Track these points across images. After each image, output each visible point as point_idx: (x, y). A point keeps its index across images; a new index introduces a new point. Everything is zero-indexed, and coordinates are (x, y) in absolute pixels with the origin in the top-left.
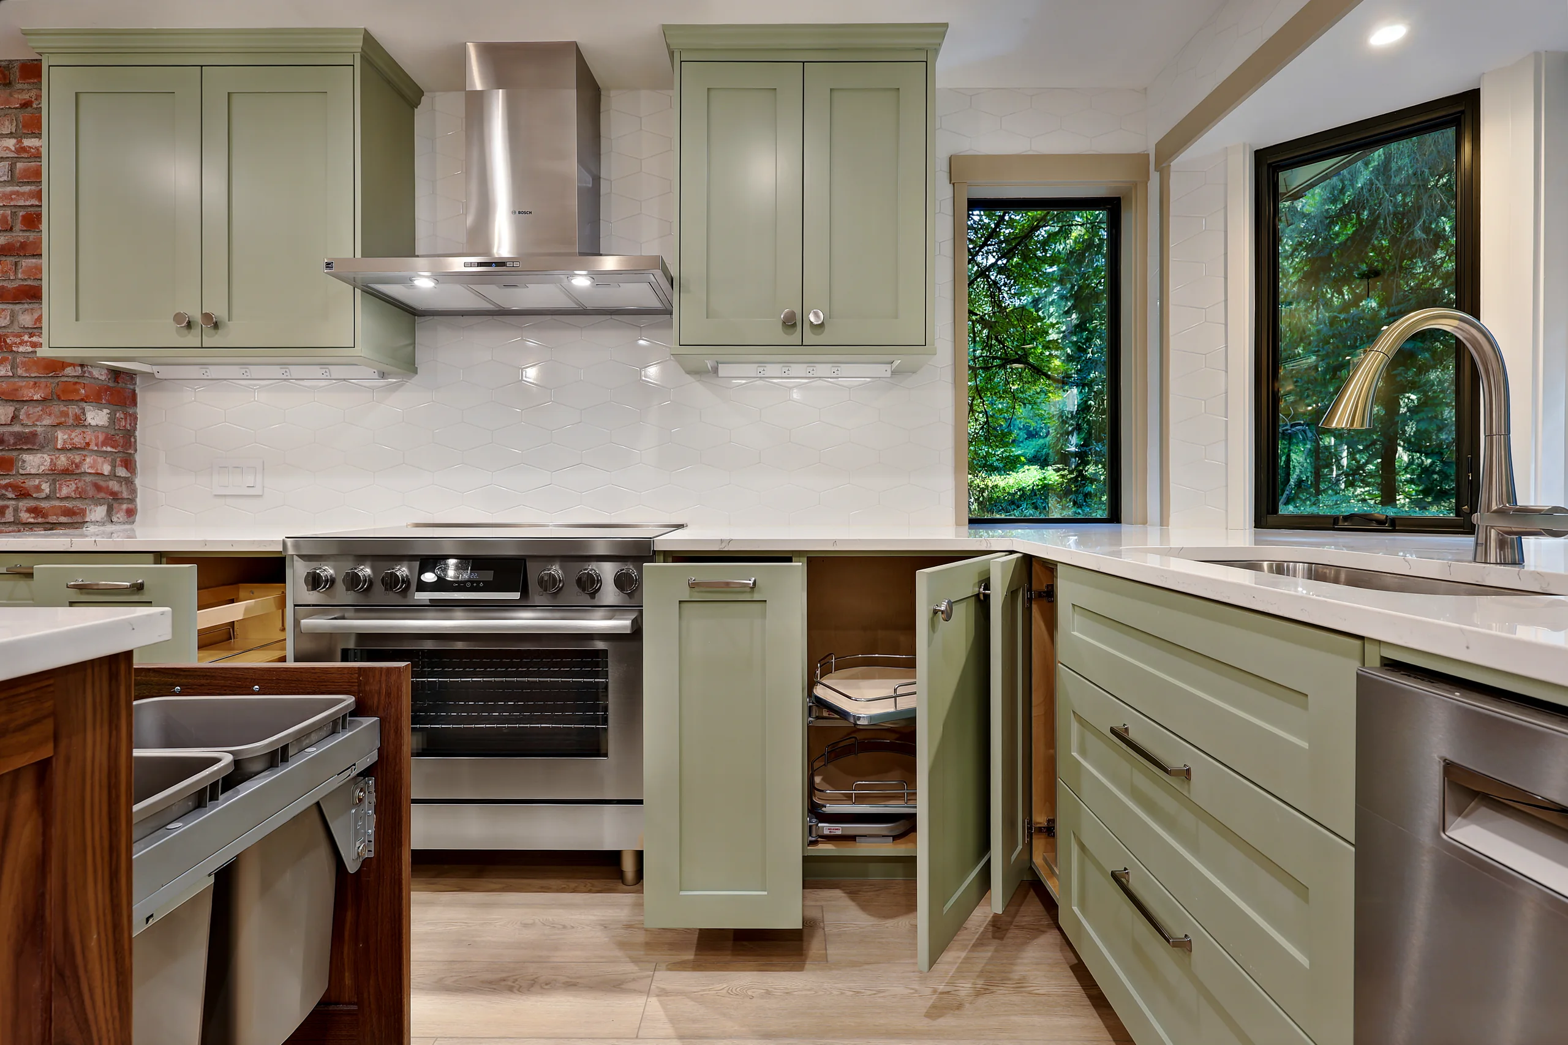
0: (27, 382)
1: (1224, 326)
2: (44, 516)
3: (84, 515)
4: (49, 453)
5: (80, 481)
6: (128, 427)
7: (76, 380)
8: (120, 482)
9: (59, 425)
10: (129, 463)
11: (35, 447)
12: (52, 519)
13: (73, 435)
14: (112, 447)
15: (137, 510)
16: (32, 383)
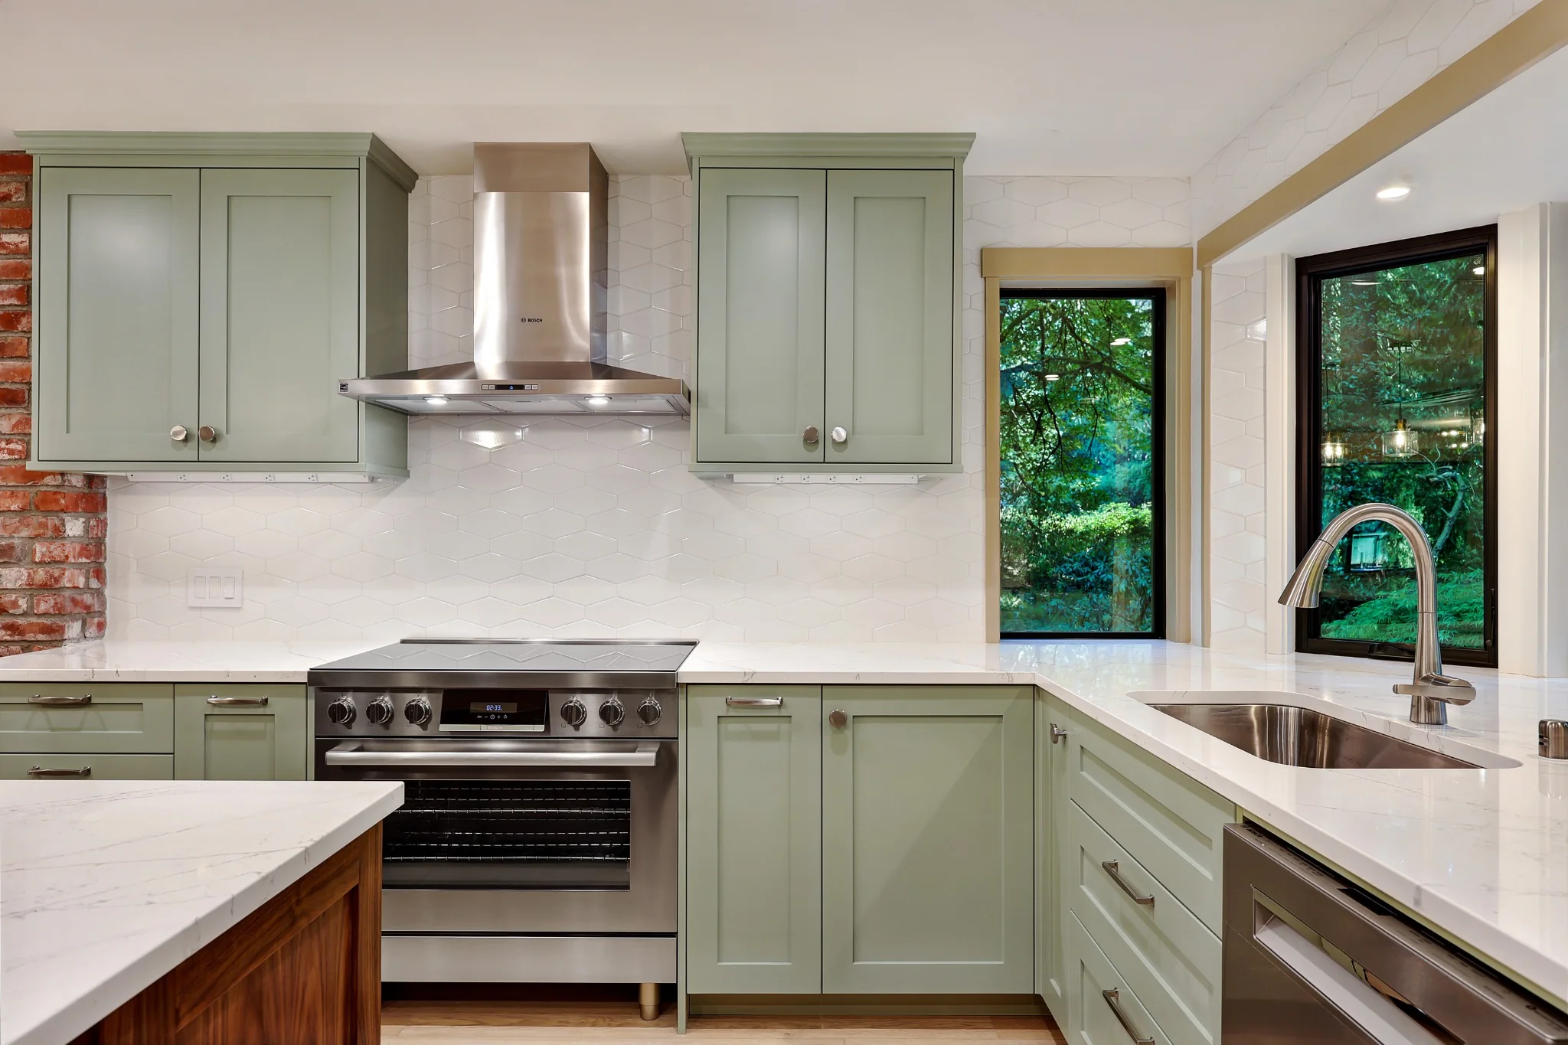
0: (4, 491)
1: (1263, 441)
2: (21, 633)
3: (63, 632)
4: (26, 567)
5: (59, 596)
6: (100, 535)
7: (55, 489)
8: (92, 594)
9: (36, 536)
10: (99, 574)
11: (12, 561)
12: (30, 637)
13: (52, 547)
14: (87, 558)
15: (106, 622)
16: (9, 493)
